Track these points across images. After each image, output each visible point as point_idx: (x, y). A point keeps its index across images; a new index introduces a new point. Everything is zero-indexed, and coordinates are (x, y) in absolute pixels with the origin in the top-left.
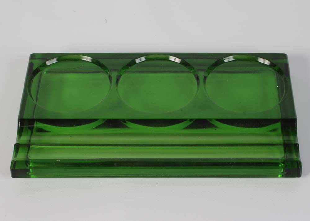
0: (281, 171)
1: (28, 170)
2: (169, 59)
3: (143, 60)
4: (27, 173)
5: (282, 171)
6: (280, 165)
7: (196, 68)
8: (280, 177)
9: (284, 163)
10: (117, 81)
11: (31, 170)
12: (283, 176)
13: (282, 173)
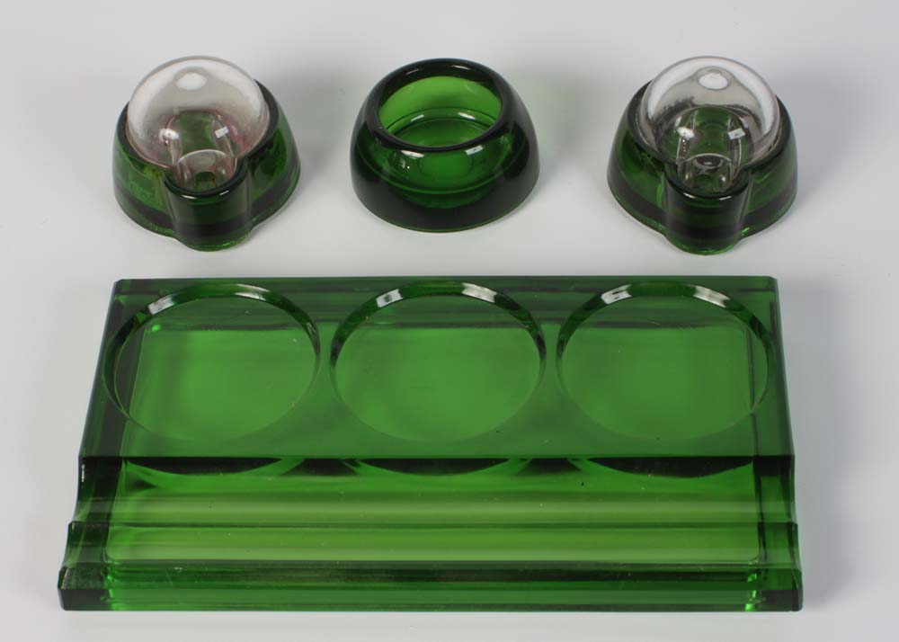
0: (751, 594)
1: (104, 592)
2: (465, 292)
3: (394, 300)
4: (102, 598)
5: (754, 595)
6: (750, 579)
7: (536, 315)
8: (750, 611)
9: (758, 572)
10: (335, 354)
11: (111, 591)
12: (757, 608)
13: (754, 599)
